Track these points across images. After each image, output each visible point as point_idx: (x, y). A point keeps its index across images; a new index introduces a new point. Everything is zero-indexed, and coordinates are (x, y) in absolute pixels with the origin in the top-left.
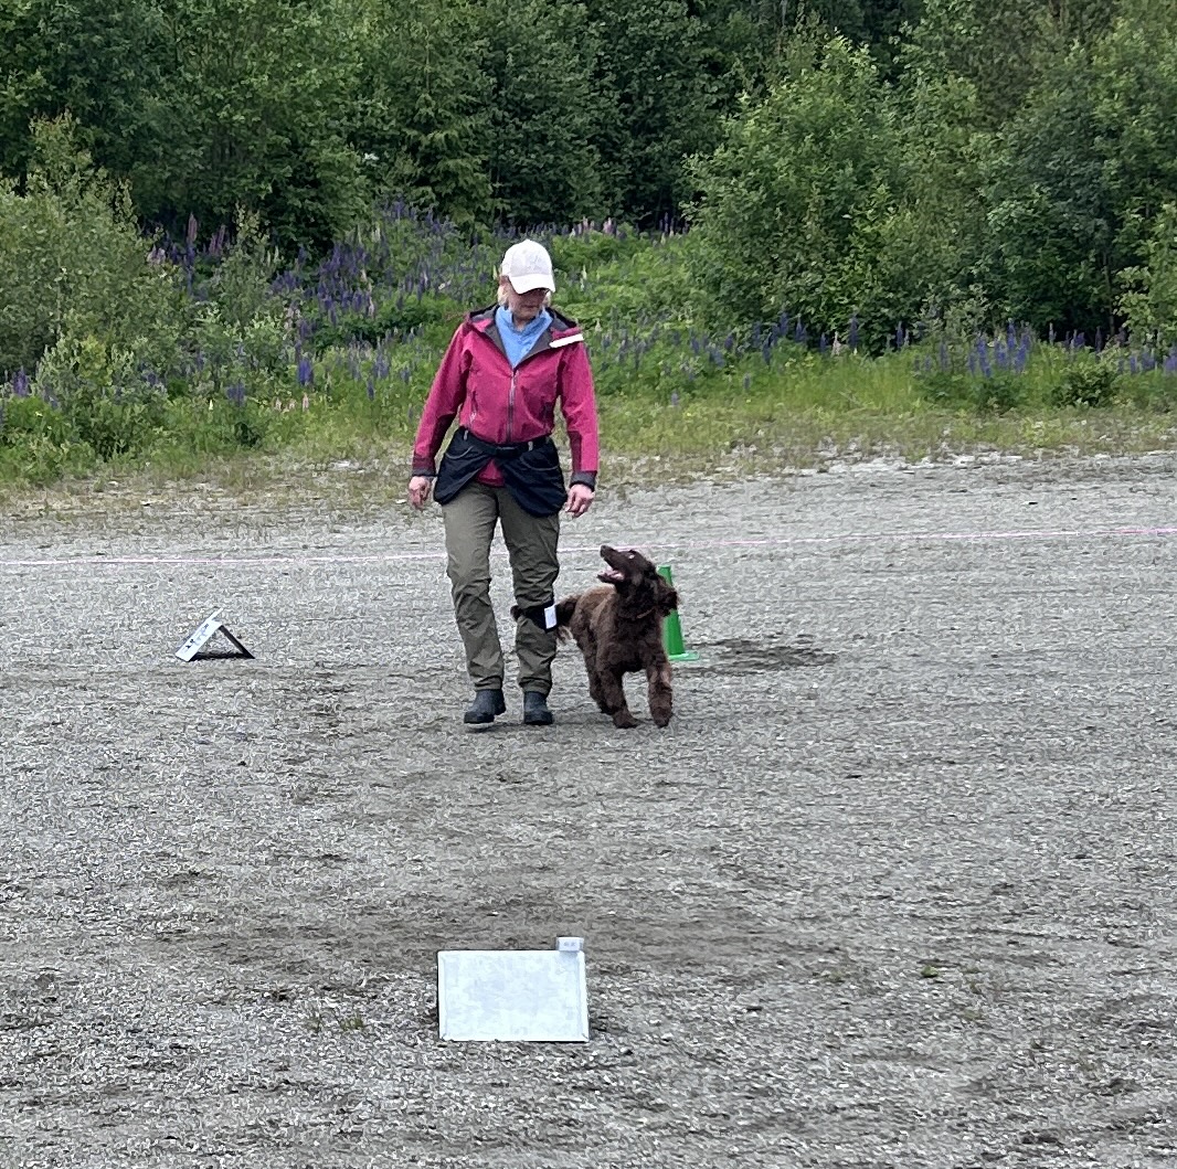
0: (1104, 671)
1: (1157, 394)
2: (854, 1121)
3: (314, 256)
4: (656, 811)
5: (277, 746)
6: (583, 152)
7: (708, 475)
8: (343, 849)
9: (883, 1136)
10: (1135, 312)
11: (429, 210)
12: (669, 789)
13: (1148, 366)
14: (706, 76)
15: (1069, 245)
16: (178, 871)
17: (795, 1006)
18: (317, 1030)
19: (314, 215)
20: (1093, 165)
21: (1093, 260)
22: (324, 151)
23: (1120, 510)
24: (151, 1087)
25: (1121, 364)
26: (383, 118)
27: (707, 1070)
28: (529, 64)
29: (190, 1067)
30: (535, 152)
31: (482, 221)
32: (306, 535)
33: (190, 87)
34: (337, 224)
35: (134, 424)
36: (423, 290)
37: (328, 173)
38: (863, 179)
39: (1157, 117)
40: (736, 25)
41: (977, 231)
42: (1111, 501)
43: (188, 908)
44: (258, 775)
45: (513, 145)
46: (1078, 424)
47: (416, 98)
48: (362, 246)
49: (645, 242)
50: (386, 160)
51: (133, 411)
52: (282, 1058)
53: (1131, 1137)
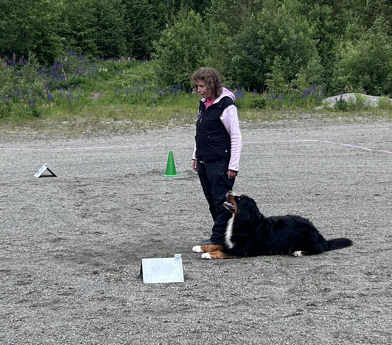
0: (286, 178)
1: (276, 106)
2: (261, 302)
3: (49, 65)
4: (182, 218)
5: (72, 202)
6: (122, 39)
7: (166, 126)
8: (99, 230)
9: (270, 306)
10: (270, 84)
11: (80, 53)
12: (183, 212)
13: (274, 99)
14: (154, 20)
15: (252, 66)
16: (55, 237)
17: (236, 271)
18: (109, 282)
19: (49, 53)
20: (258, 46)
21: (258, 71)
22: (52, 37)
23: (275, 136)
24: (66, 300)
25: (267, 98)
26: (67, 28)
27: (218, 289)
28: (106, 15)
29: (76, 294)
30: (109, 38)
31: (94, 56)
32: (59, 142)
33: (13, 18)
34: (55, 56)
35: (4, 111)
36: (80, 75)
37: (52, 43)
38: (199, 48)
39: (274, 34)
40: (161, 6)
41: (228, 63)
42: (272, 134)
43: (61, 248)
44: (69, 210)
45: (103, 36)
46: (258, 113)
47: (76, 23)
48: (62, 62)
49: (139, 63)
50: (68, 39)
51: (3, 107)
52: (101, 290)
53: (334, 304)
